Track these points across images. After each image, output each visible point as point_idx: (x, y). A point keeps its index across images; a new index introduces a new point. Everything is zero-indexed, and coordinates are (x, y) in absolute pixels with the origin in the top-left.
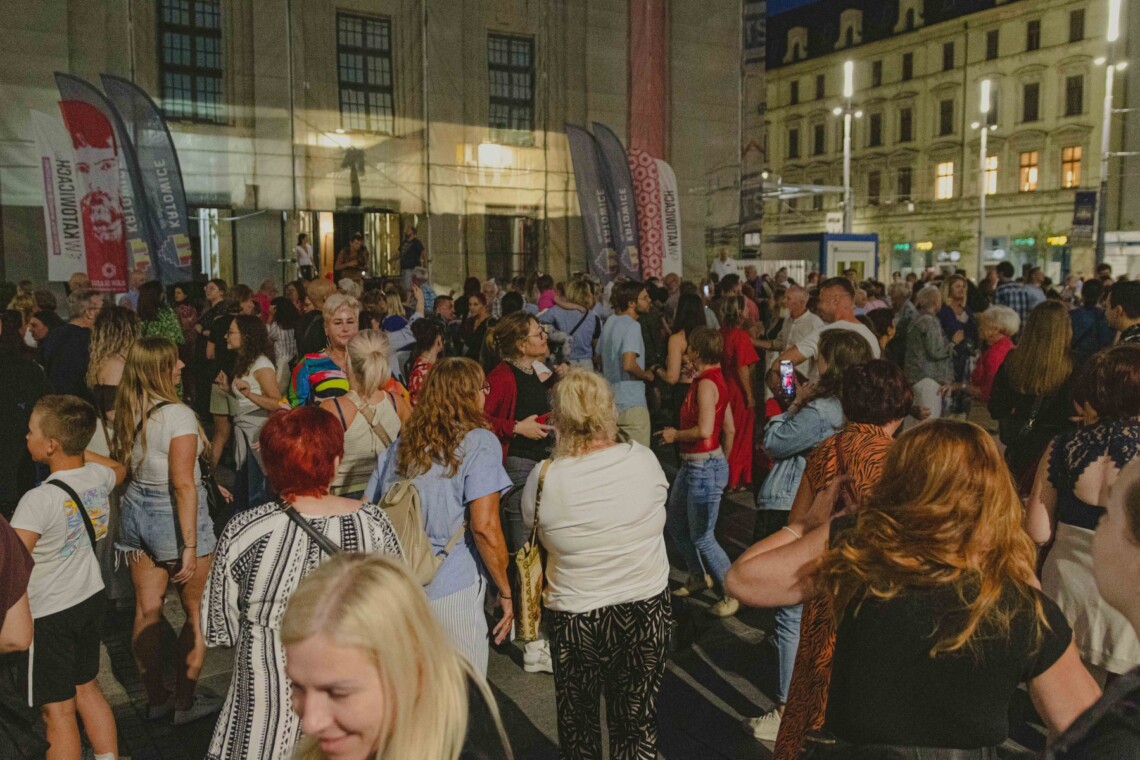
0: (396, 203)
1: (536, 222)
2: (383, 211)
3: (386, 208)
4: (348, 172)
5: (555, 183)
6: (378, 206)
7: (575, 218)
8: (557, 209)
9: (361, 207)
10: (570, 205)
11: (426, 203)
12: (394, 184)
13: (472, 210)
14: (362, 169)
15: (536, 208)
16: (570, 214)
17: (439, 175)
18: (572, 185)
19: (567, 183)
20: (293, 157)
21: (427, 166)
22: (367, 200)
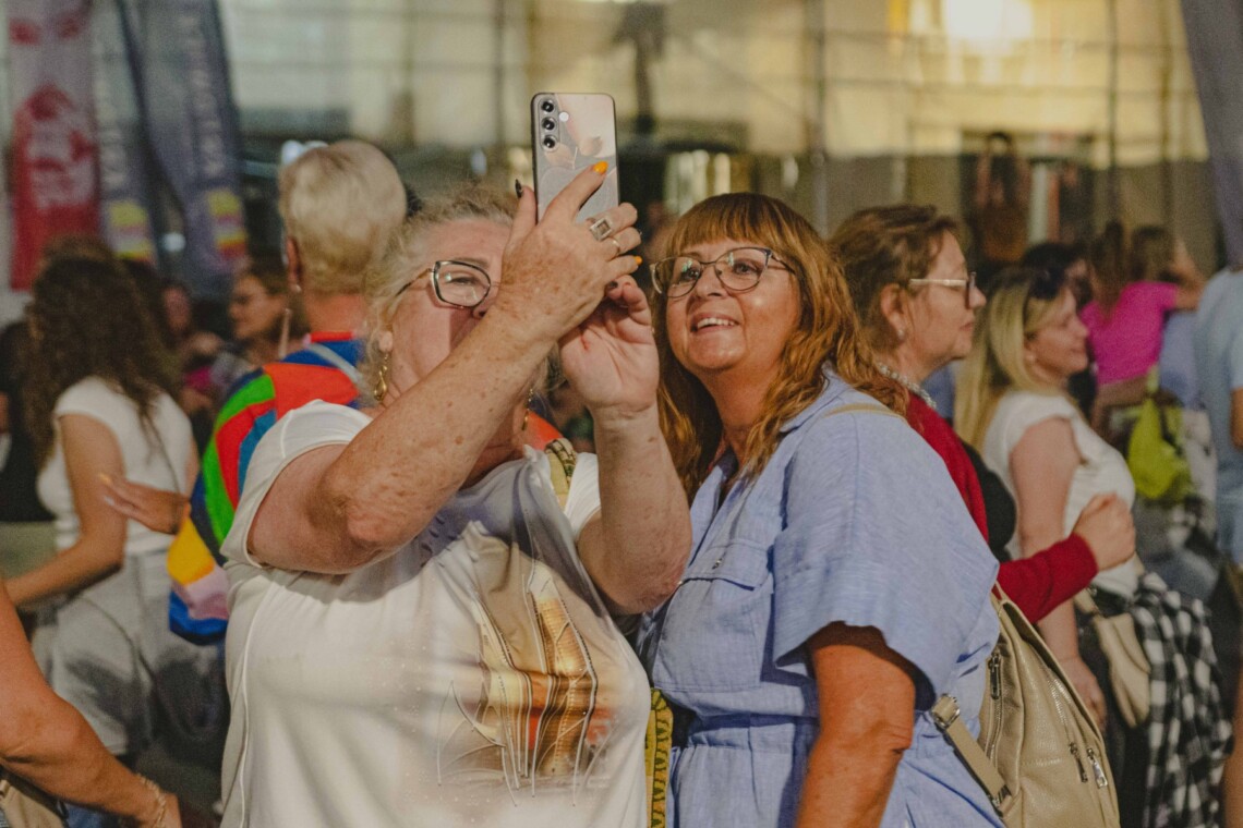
0: (739, 129)
1: (1088, 174)
2: (713, 149)
3: (718, 141)
4: (625, 56)
5: (1137, 76)
6: (697, 136)
7: (1189, 164)
8: (1140, 140)
9: (659, 137)
10: (1176, 129)
11: (813, 129)
12: (734, 81)
13: (925, 143)
14: (659, 47)
15: (1088, 139)
16: (1174, 152)
17: (845, 60)
18: (1181, 79)
19: (1165, 75)
20: (499, 21)
21: (816, 39)
22: (672, 123)
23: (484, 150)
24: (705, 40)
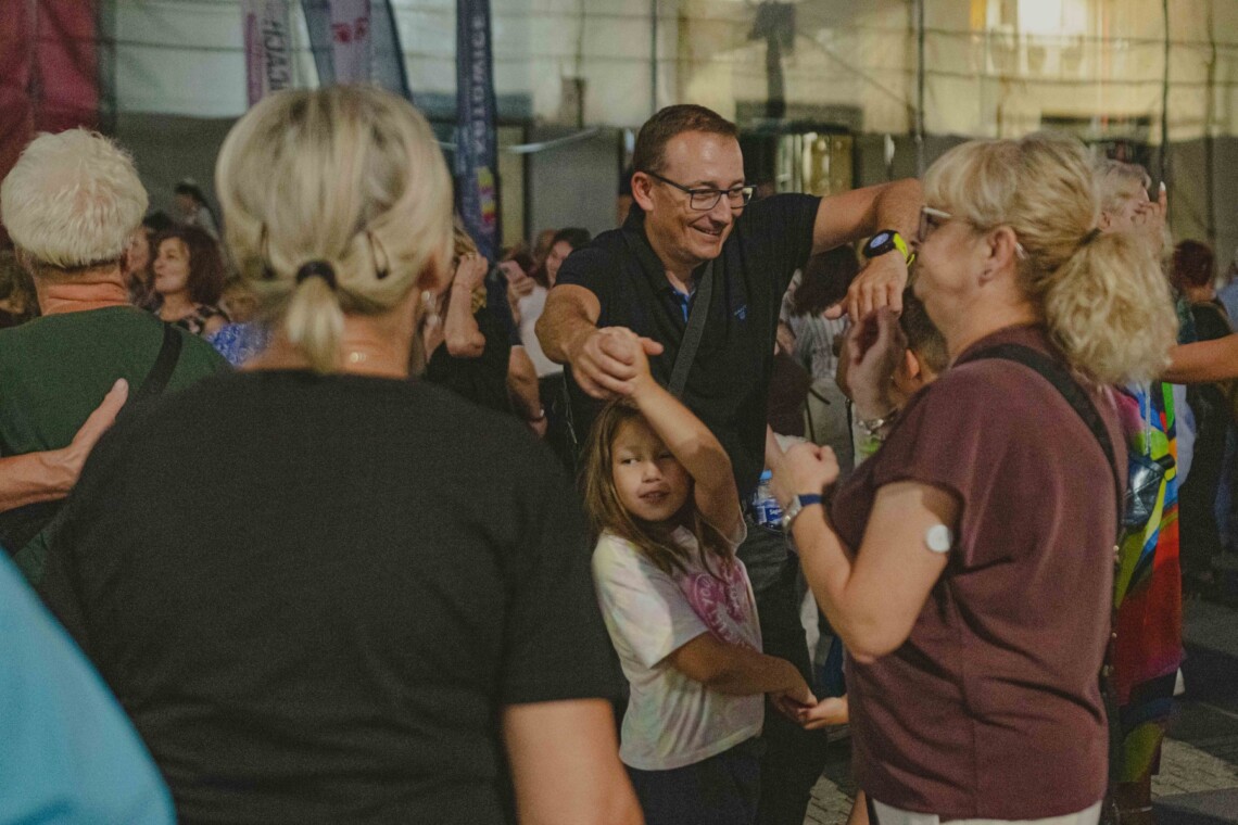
2: (821, 130)
4: (761, 47)
5: (1186, 66)
6: (816, 119)
7: (1227, 140)
8: (1188, 122)
10: (1218, 113)
11: (914, 113)
12: (850, 71)
13: (1011, 131)
14: (789, 43)
15: (1144, 121)
16: (1216, 131)
17: (940, 53)
18: (1223, 71)
19: (1212, 67)
20: (654, 20)
21: (918, 35)
22: (798, 107)
23: (633, 130)
24: (824, 35)
